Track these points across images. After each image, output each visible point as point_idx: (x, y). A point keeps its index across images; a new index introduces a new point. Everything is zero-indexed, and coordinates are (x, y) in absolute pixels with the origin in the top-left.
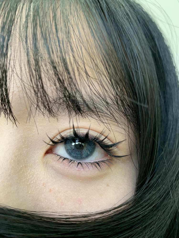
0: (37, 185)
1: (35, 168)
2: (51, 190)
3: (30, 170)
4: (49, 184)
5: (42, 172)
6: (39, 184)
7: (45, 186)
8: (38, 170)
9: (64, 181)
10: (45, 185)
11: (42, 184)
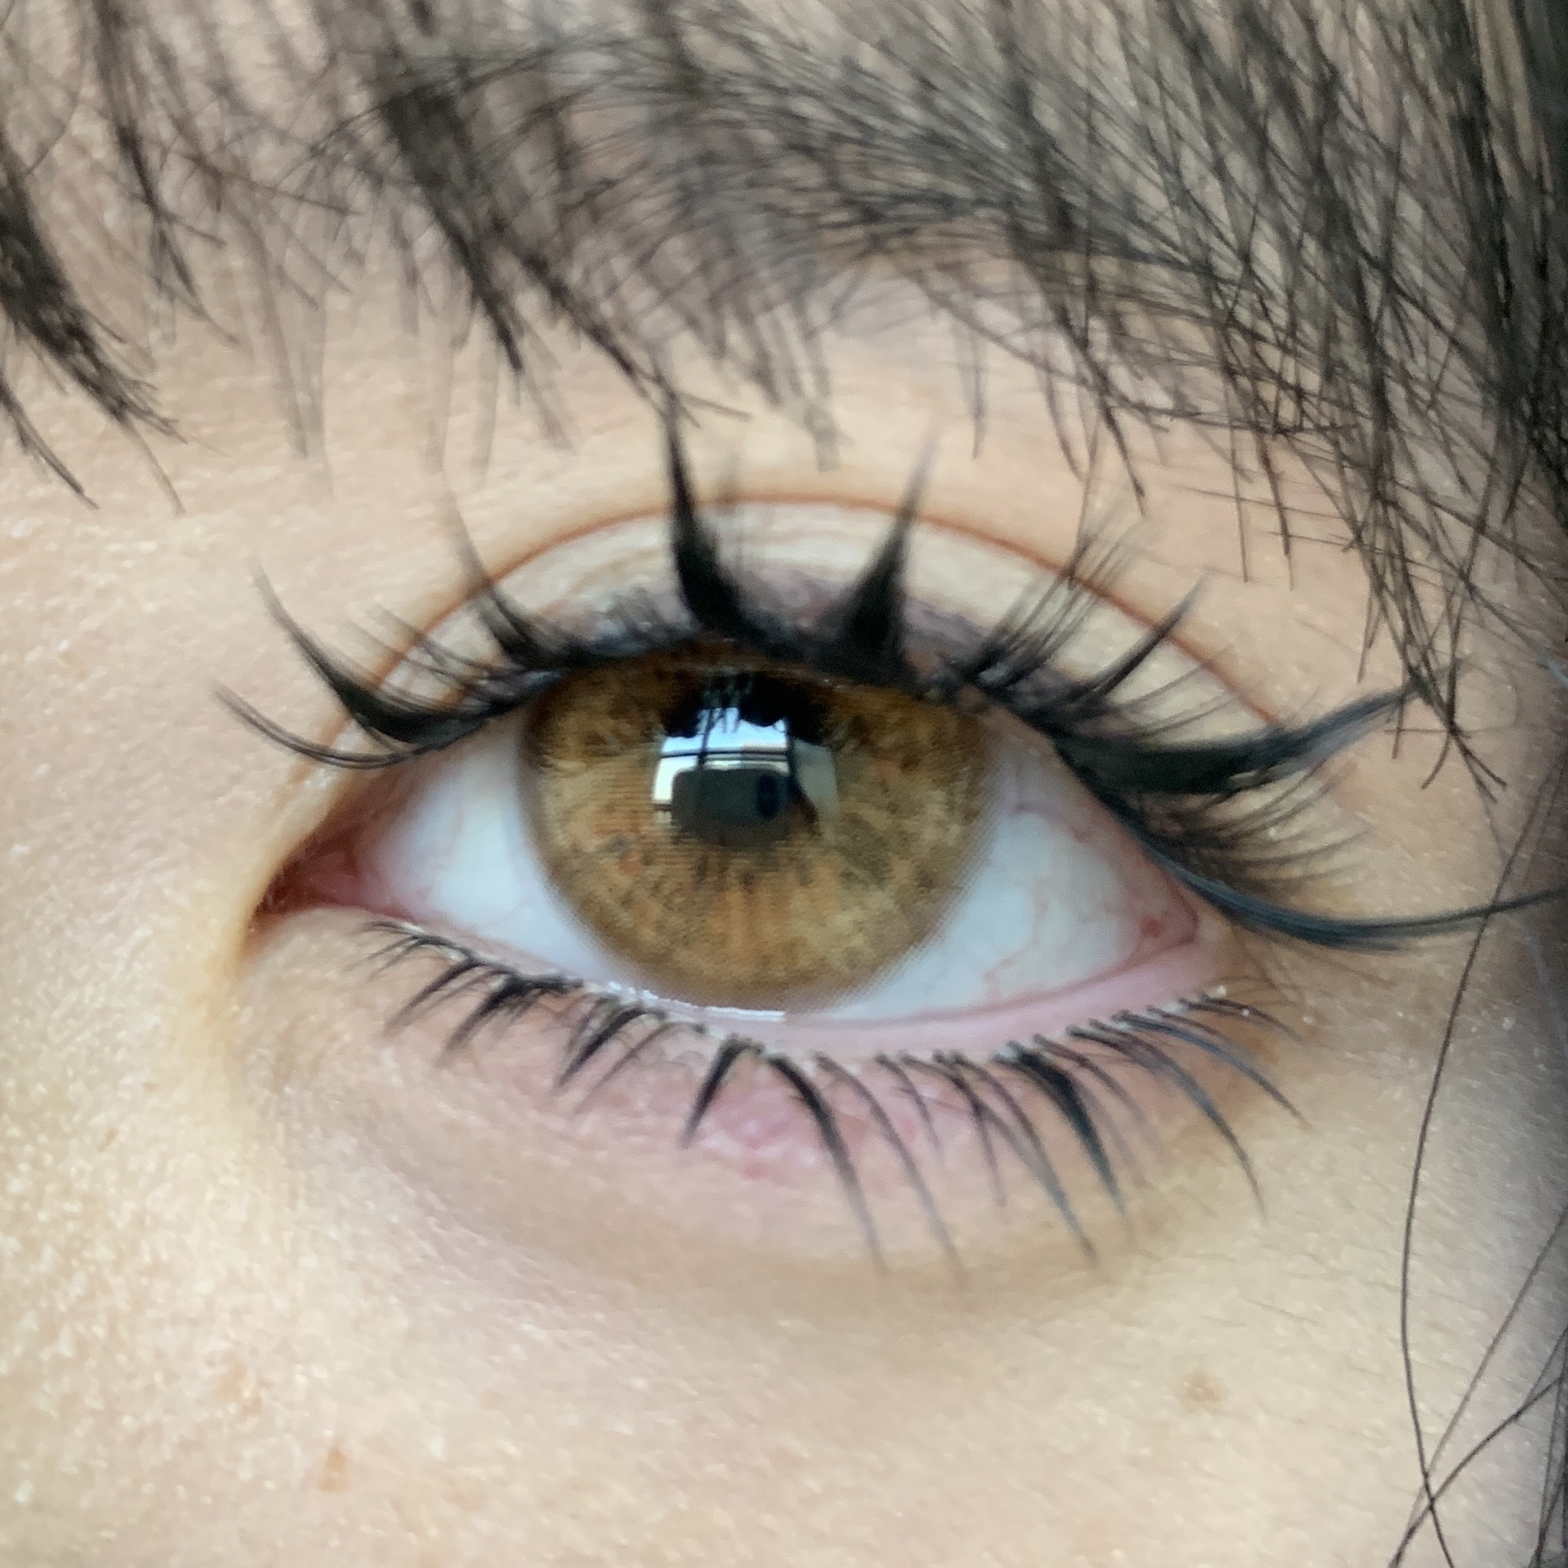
0: (139, 1384)
1: (112, 1135)
2: (337, 1458)
3: (36, 1163)
4: (319, 1372)
5: (210, 1195)
6: (171, 1377)
7: (255, 1407)
8: (152, 1167)
9: (541, 1335)
10: (263, 1384)
11: (206, 1372)
